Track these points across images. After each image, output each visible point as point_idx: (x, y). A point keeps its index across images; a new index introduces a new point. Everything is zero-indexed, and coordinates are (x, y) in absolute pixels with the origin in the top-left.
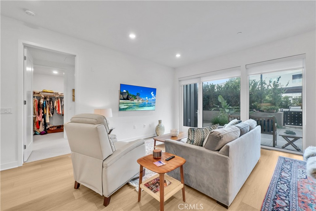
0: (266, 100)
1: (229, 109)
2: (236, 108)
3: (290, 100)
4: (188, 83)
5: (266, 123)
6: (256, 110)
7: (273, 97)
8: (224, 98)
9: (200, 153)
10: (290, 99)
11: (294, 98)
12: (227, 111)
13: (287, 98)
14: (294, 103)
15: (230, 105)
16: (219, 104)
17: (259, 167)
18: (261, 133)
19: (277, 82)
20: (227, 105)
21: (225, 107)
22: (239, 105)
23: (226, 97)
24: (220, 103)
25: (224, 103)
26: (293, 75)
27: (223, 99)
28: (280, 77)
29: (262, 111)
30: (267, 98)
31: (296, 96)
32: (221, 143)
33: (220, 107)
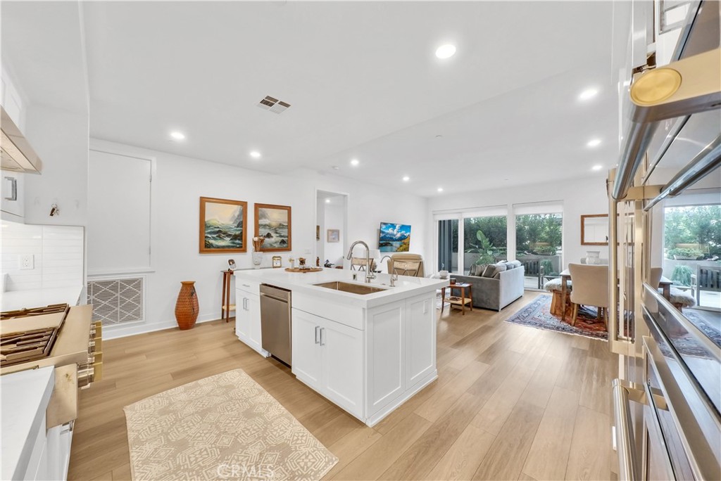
0: (541, 238)
1: (493, 250)
2: (501, 250)
4: (446, 218)
5: (533, 266)
6: (528, 253)
7: (548, 234)
8: (485, 234)
9: (481, 280)
12: (490, 253)
15: (494, 245)
16: (478, 242)
17: (520, 300)
18: (525, 275)
20: (490, 244)
21: (487, 247)
22: (505, 245)
23: (488, 233)
24: (480, 241)
25: (485, 242)
27: (483, 236)
29: (535, 254)
30: (543, 235)
32: (495, 272)
33: (479, 248)
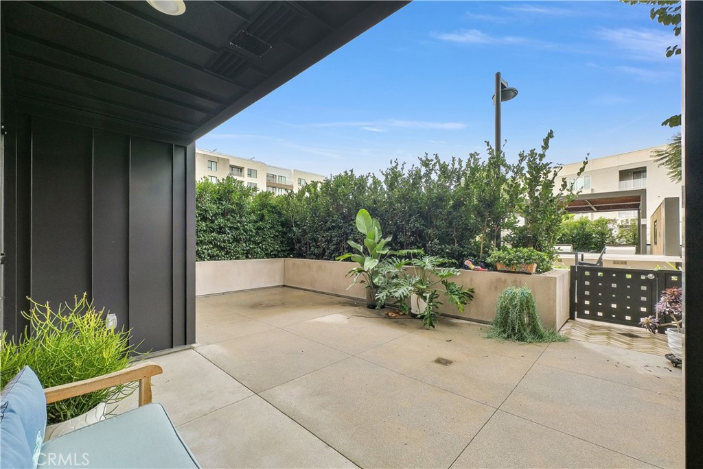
3: (611, 230)
6: (474, 264)
10: (610, 226)
11: (619, 222)
13: (603, 223)
14: (621, 237)
19: (542, 156)
26: (620, 171)
28: (551, 135)
31: (624, 219)
